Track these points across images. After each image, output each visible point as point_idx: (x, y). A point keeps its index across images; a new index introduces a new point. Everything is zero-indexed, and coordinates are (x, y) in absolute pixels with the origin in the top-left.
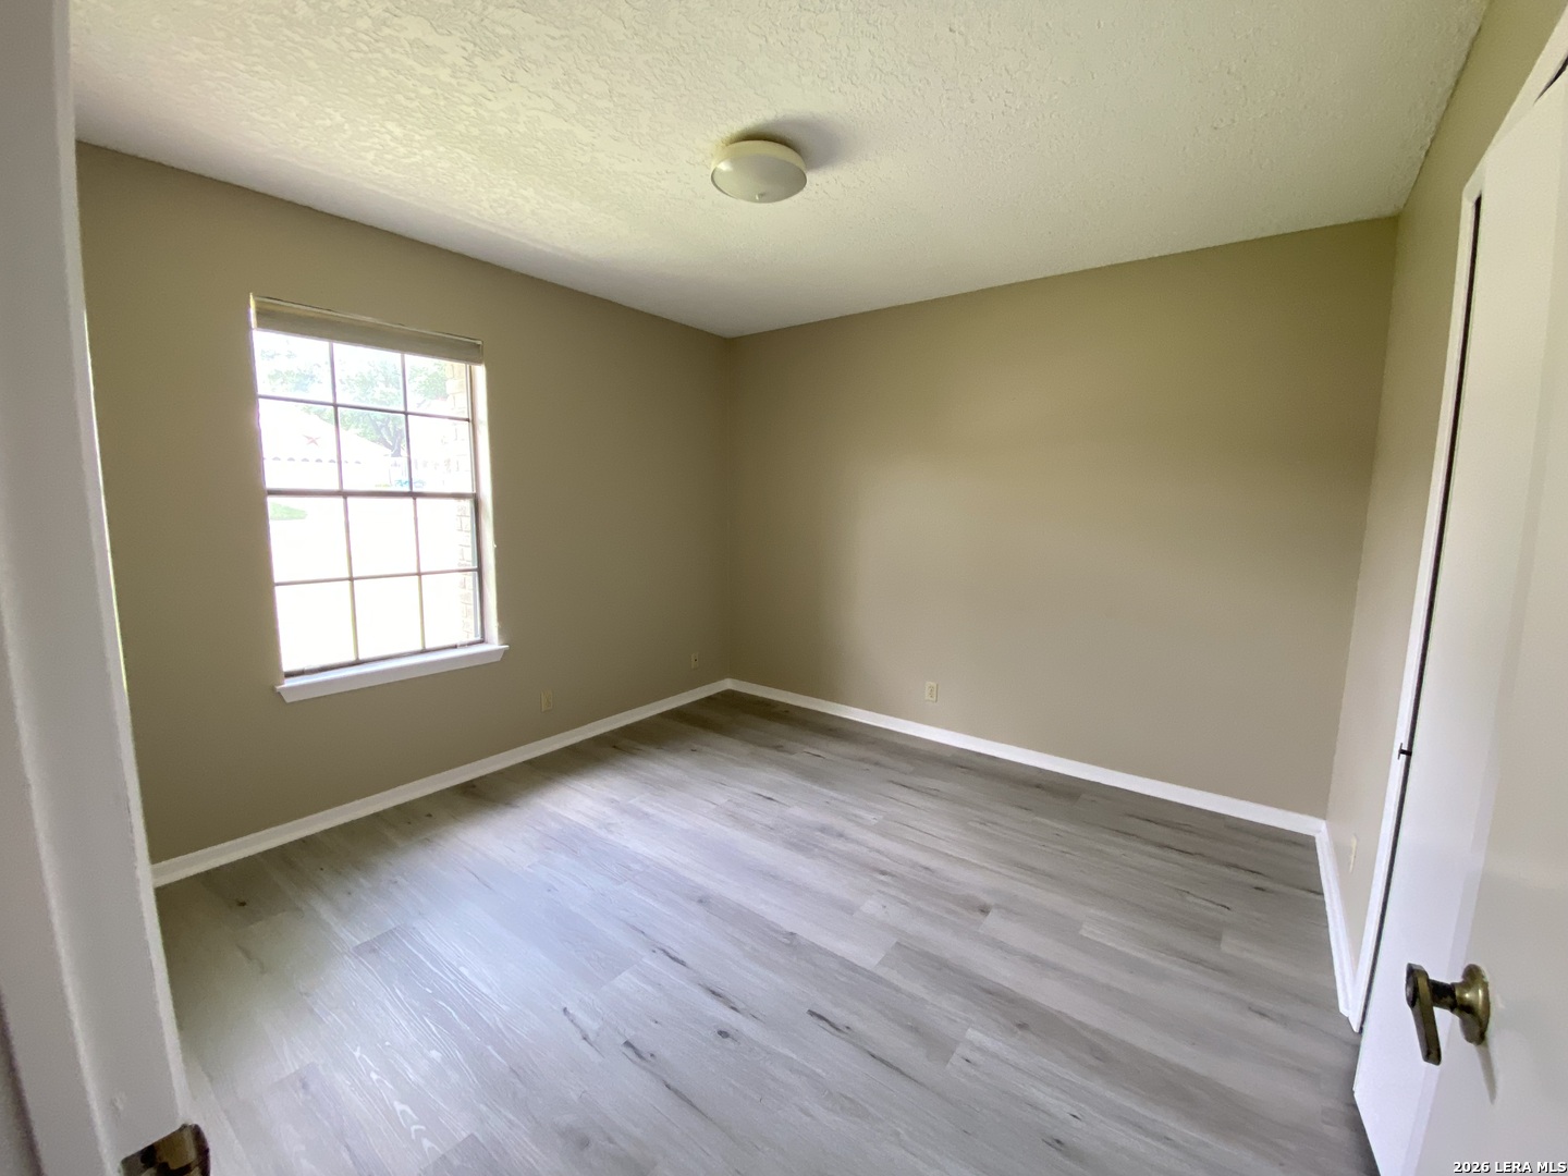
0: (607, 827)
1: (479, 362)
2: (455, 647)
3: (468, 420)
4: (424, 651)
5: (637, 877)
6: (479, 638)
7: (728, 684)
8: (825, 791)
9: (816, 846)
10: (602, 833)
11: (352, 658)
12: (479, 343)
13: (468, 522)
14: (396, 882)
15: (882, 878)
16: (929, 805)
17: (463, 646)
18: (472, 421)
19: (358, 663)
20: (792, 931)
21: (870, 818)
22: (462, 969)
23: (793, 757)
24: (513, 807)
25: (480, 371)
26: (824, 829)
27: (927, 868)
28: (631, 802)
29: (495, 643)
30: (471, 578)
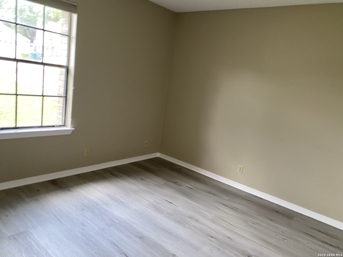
0: (106, 204)
1: (75, 12)
2: (54, 126)
3: (67, 35)
4: (42, 127)
5: (117, 225)
6: (63, 124)
7: (158, 155)
8: (193, 203)
9: (187, 223)
10: (104, 207)
11: (14, 126)
12: (76, 4)
13: (63, 77)
14: (25, 214)
15: (212, 239)
16: (234, 213)
17: (57, 126)
18: (69, 36)
19: (16, 128)
20: (174, 254)
21: (209, 215)
22: (48, 250)
23: (181, 187)
24: (71, 192)
25: (75, 17)
26: (190, 217)
27: (229, 238)
28: (116, 196)
29: (69, 127)
30: (62, 100)
